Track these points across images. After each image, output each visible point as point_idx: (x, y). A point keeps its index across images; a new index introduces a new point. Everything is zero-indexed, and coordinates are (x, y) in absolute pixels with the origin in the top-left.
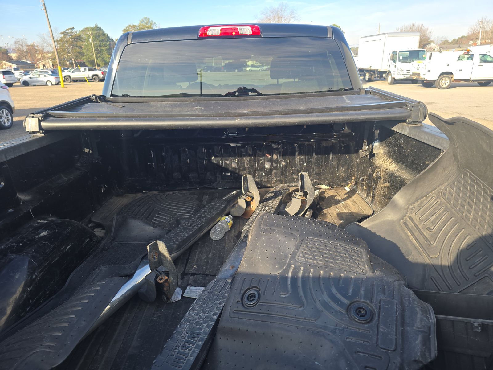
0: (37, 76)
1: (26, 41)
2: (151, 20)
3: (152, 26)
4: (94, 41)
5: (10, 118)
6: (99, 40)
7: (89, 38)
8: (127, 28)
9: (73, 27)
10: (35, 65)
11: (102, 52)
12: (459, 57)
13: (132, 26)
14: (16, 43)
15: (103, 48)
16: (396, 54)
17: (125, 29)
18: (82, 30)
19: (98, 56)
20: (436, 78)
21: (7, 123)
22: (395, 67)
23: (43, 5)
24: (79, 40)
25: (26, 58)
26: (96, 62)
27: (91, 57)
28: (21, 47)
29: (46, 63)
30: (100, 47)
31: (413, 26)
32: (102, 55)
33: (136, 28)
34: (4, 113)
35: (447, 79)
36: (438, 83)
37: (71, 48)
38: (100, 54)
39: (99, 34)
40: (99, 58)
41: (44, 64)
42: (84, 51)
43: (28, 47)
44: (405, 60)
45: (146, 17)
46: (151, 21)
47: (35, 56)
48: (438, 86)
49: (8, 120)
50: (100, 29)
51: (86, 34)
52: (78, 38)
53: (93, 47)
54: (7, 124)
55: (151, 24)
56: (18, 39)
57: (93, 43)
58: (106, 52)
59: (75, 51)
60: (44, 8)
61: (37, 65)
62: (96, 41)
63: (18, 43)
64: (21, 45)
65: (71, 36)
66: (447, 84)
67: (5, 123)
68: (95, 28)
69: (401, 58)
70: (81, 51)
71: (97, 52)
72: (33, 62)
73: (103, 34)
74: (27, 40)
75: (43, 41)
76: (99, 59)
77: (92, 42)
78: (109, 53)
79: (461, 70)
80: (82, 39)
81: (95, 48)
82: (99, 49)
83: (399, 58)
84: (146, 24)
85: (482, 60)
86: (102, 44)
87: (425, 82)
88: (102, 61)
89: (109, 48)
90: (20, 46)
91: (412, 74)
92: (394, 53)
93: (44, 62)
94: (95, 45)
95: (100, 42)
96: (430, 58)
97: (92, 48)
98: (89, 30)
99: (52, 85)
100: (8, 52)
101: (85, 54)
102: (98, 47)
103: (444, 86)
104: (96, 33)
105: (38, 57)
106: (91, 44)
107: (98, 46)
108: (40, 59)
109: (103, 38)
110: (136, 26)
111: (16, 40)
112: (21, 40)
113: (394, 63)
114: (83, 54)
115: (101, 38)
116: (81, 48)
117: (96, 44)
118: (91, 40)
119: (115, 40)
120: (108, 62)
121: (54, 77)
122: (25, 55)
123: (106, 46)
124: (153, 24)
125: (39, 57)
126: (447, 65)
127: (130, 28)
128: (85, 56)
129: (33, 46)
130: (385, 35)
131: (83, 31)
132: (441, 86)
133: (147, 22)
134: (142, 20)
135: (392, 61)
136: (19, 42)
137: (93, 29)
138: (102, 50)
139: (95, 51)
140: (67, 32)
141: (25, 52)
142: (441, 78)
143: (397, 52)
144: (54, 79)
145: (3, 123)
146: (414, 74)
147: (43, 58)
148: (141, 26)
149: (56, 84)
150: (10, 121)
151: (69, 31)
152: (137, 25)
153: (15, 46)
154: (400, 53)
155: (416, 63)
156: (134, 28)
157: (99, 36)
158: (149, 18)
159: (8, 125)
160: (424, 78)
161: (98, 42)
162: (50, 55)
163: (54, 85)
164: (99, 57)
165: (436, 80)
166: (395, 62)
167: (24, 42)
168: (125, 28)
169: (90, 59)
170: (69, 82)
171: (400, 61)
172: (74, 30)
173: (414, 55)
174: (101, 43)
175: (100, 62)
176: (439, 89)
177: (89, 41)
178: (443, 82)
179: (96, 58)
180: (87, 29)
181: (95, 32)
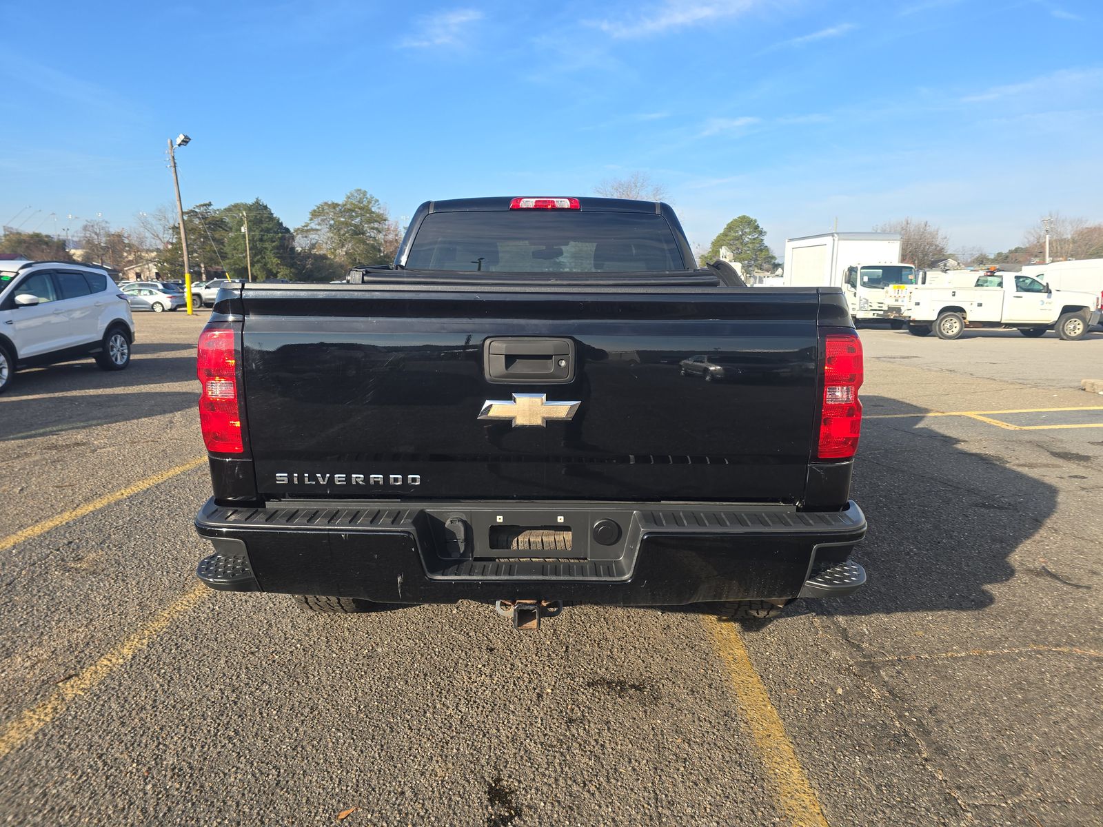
0: (135, 293)
1: (108, 225)
2: (370, 195)
3: (370, 206)
4: (250, 230)
5: (126, 351)
6: (260, 229)
7: (240, 223)
8: (318, 208)
9: (210, 203)
10: (121, 274)
11: (264, 253)
12: (978, 280)
13: (329, 205)
14: (85, 228)
15: (267, 245)
16: (856, 272)
17: (314, 211)
18: (225, 209)
19: (255, 260)
20: (934, 318)
21: (121, 360)
22: (855, 296)
23: (171, 158)
24: (219, 227)
25: (101, 259)
26: (251, 270)
27: (241, 261)
28: (96, 237)
29: (142, 271)
30: (261, 243)
31: (907, 224)
32: (265, 258)
33: (338, 209)
34: (118, 341)
35: (955, 320)
36: (937, 327)
37: (201, 242)
38: (260, 257)
39: (262, 217)
40: (256, 265)
41: (138, 271)
42: (227, 249)
43: (108, 238)
44: (874, 283)
45: (359, 188)
46: (368, 196)
47: (121, 256)
48: (938, 333)
49: (122, 354)
50: (266, 207)
51: (234, 217)
52: (217, 224)
53: (247, 242)
54: (119, 362)
55: (369, 202)
56: (92, 220)
57: (249, 235)
58: (272, 252)
59: (208, 248)
60: (172, 164)
61: (124, 274)
62: (254, 231)
63: (91, 228)
64: (96, 234)
65: (205, 218)
66: (956, 330)
67: (116, 359)
68: (255, 206)
69: (866, 279)
70: (221, 249)
71: (254, 252)
72: (116, 267)
73: (271, 217)
74: (109, 223)
75: (145, 227)
76: (258, 266)
77: (246, 233)
78: (278, 255)
79: (980, 305)
80: (226, 226)
81: (251, 245)
82: (258, 245)
83: (862, 279)
84: (359, 202)
85: (1021, 288)
86: (266, 237)
87: (911, 324)
88: (261, 270)
89: (279, 244)
90: (93, 235)
91: (886, 309)
92: (852, 270)
93: (139, 268)
94: (251, 238)
95: (262, 233)
96: (924, 283)
97: (246, 244)
98: (239, 210)
99: (163, 310)
100: (65, 245)
101: (230, 256)
102: (258, 243)
103: (950, 333)
104: (256, 216)
105: (127, 257)
106: (244, 236)
107: (257, 241)
108: (130, 263)
109: (269, 224)
110: (337, 205)
111: (85, 223)
112: (97, 224)
113: (853, 289)
114: (225, 255)
115: (264, 226)
116: (222, 243)
117: (253, 236)
118: (243, 230)
119: (292, 231)
120: (275, 272)
121: (170, 296)
122: (102, 252)
123: (274, 242)
124: (373, 202)
125: (131, 258)
126: (951, 294)
127: (326, 207)
128: (229, 259)
129: (119, 236)
130: (833, 236)
131: (229, 210)
132: (945, 332)
133: (360, 198)
134: (351, 194)
135: (849, 286)
136: (92, 226)
137: (249, 208)
138: (266, 248)
139: (250, 250)
140: (197, 210)
141: (102, 248)
142: (942, 317)
143: (857, 267)
144: (169, 299)
145: (114, 359)
146: (891, 309)
147: (138, 260)
148: (348, 206)
149: (171, 310)
150: (125, 357)
151: (202, 208)
152: (340, 203)
153: (83, 235)
154: (862, 271)
155: (892, 288)
156: (334, 208)
157: (261, 222)
158: (366, 191)
159: (122, 363)
160: (910, 317)
161: (257, 233)
162: (154, 254)
163: (166, 311)
164: (258, 261)
165: (934, 321)
166: (854, 286)
167: (103, 228)
168: (316, 208)
169: (237, 266)
170: (198, 306)
171: (864, 285)
172: (210, 208)
173: (891, 275)
174: (264, 235)
175: (259, 273)
176: (941, 338)
177: (240, 230)
178: (948, 325)
179: (251, 263)
180: (237, 207)
181: (253, 214)
